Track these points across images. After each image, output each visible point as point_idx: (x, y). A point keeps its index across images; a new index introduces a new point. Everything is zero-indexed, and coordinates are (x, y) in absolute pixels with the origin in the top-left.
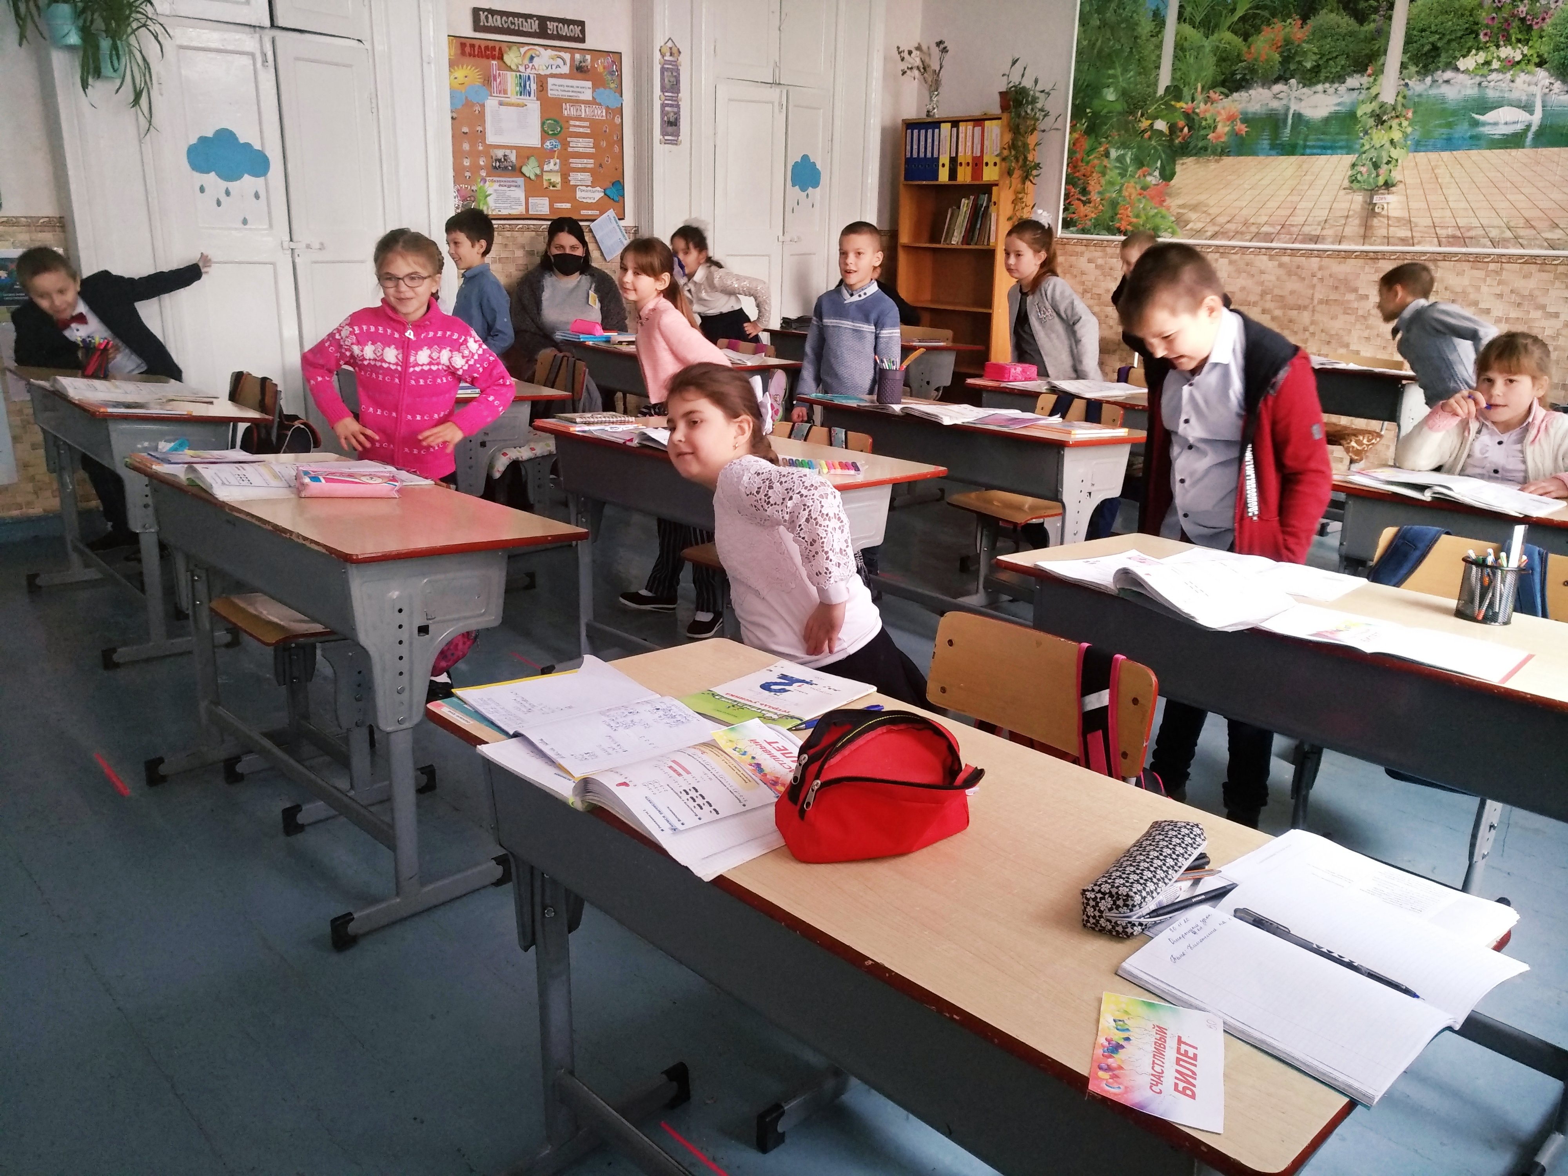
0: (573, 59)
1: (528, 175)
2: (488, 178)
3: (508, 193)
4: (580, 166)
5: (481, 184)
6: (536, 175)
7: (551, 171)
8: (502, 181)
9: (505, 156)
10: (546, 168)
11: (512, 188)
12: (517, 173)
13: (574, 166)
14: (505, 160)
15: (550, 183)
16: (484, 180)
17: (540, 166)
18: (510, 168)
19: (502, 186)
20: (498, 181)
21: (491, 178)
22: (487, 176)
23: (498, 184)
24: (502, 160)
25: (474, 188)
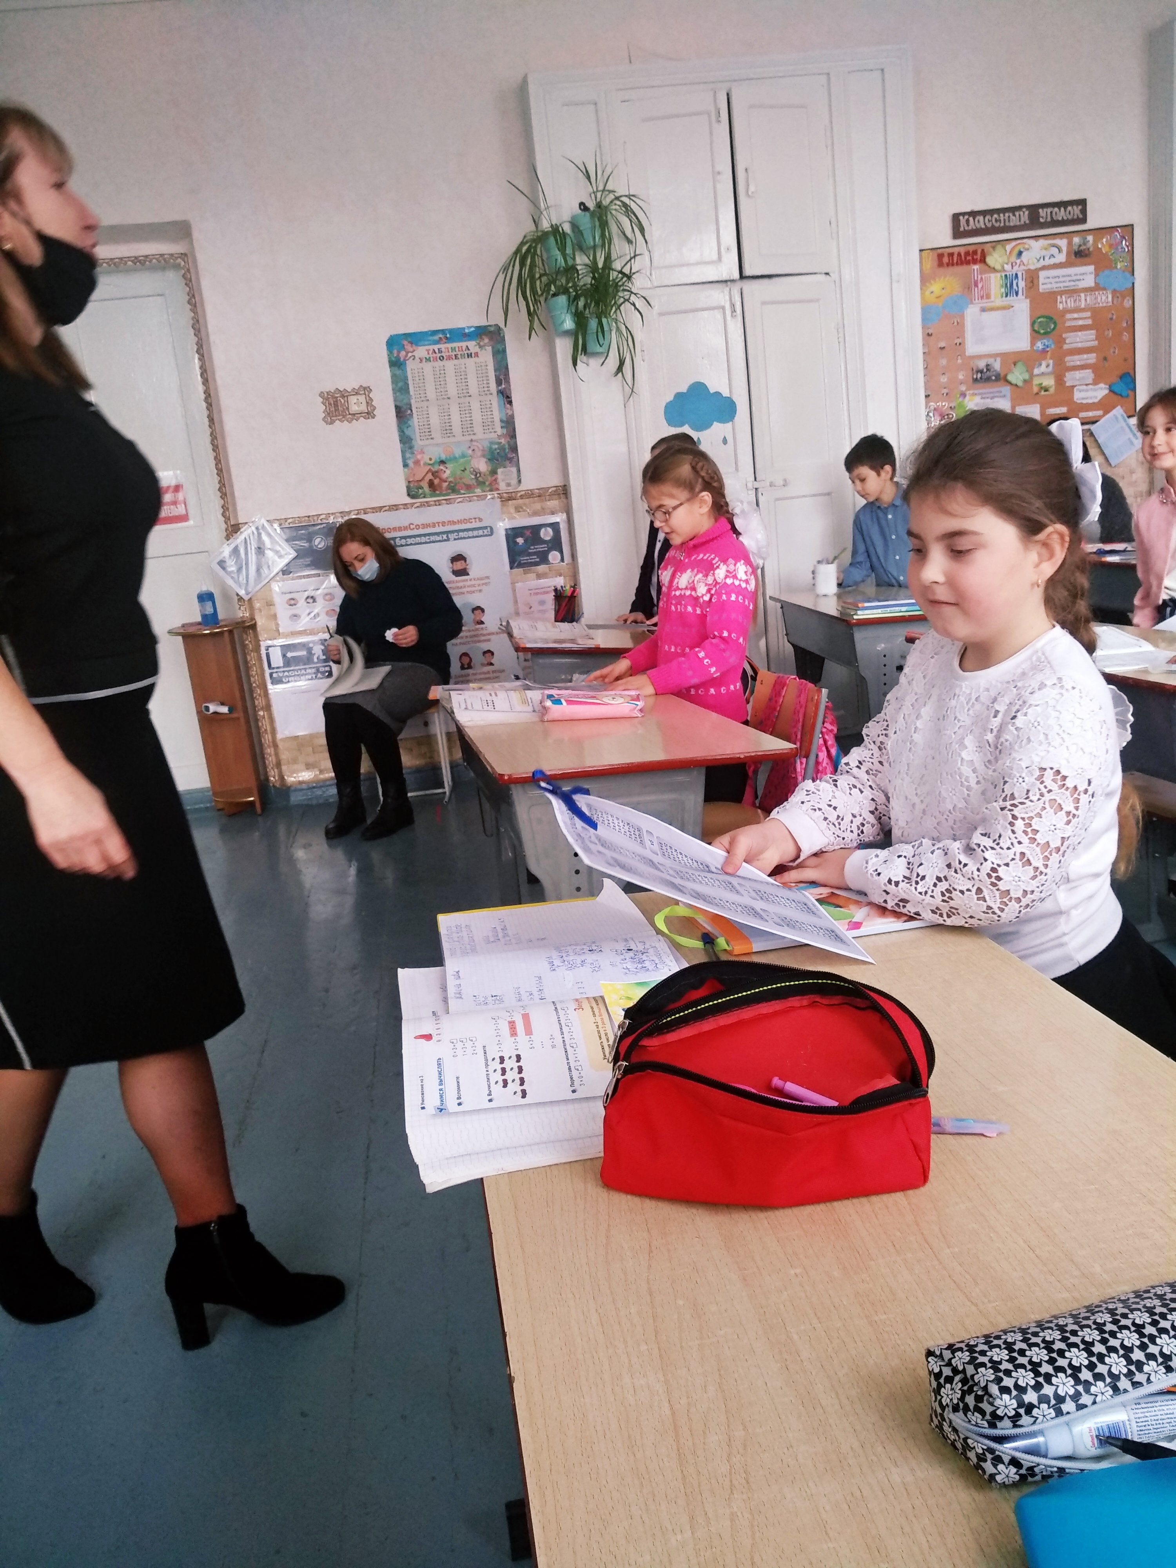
0: (1070, 244)
1: (1014, 381)
2: (967, 393)
4: (1079, 363)
6: (1025, 381)
7: (1042, 374)
8: (985, 393)
9: (988, 365)
10: (1036, 371)
11: (996, 399)
12: (1002, 382)
13: (1072, 364)
14: (988, 370)
15: (1041, 388)
16: (963, 395)
17: (1030, 370)
18: (994, 378)
19: (984, 398)
20: (980, 394)
21: (971, 392)
22: (968, 389)
23: (980, 397)
24: (985, 370)
25: (952, 405)
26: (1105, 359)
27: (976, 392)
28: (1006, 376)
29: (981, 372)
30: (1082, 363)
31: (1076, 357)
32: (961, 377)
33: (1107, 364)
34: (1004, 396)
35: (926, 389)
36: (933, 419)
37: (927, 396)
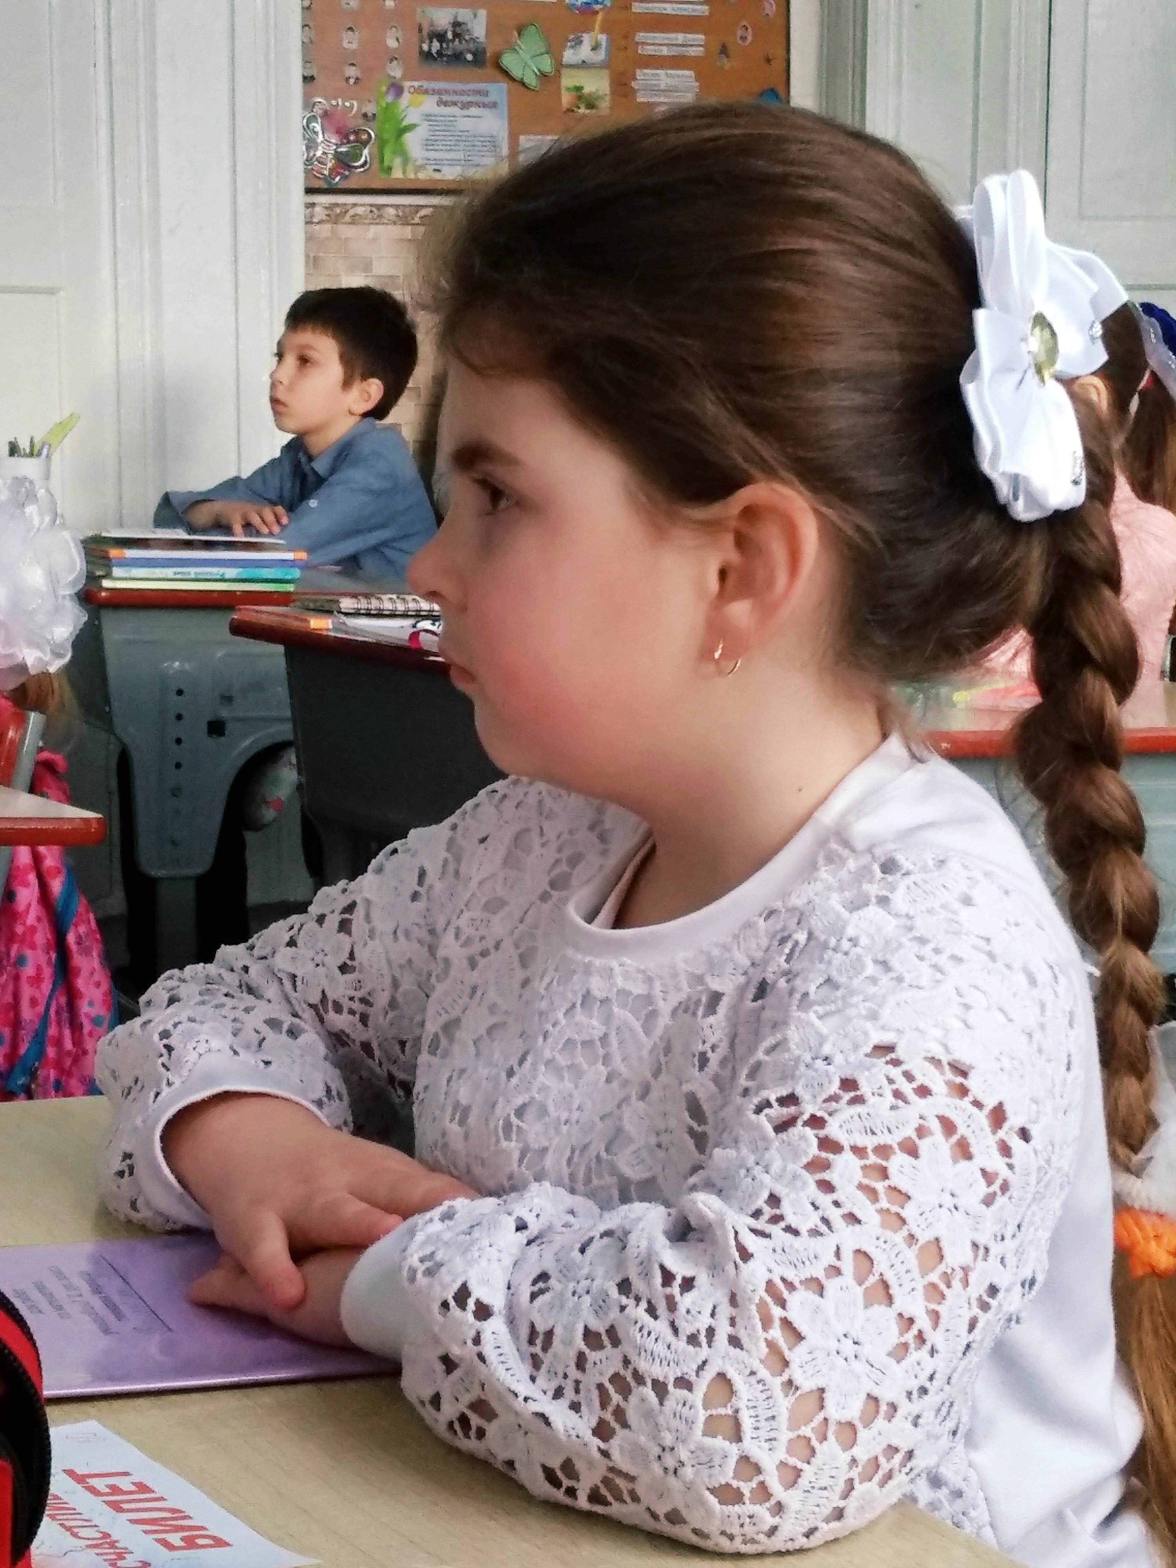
1: (516, 73)
2: (407, 84)
3: (464, 124)
4: (665, 51)
5: (390, 98)
6: (543, 76)
7: (584, 65)
8: (447, 92)
9: (456, 24)
10: (569, 56)
11: (474, 111)
12: (489, 71)
13: (650, 50)
14: (456, 35)
15: (580, 98)
16: (397, 89)
17: (554, 51)
18: (469, 57)
19: (445, 104)
20: (434, 92)
21: (416, 84)
22: (405, 77)
23: (436, 98)
24: (450, 35)
25: (370, 109)
26: (724, 50)
27: (426, 84)
28: (498, 57)
29: (441, 37)
30: (674, 51)
31: (660, 37)
32: (392, 43)
33: (726, 64)
34: (494, 105)
35: (306, 61)
36: (321, 136)
37: (308, 79)
